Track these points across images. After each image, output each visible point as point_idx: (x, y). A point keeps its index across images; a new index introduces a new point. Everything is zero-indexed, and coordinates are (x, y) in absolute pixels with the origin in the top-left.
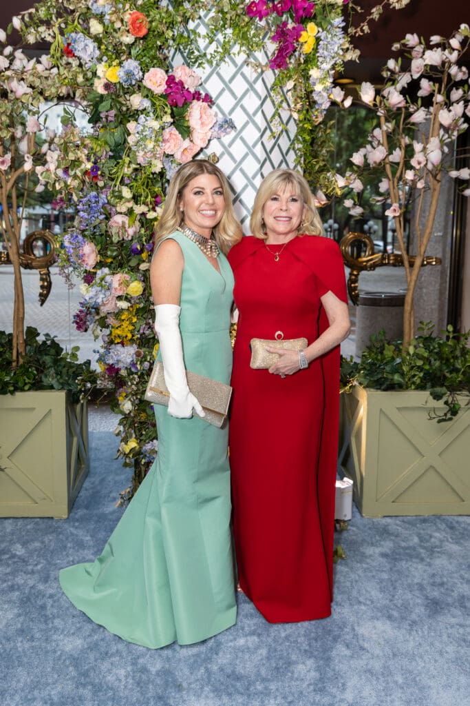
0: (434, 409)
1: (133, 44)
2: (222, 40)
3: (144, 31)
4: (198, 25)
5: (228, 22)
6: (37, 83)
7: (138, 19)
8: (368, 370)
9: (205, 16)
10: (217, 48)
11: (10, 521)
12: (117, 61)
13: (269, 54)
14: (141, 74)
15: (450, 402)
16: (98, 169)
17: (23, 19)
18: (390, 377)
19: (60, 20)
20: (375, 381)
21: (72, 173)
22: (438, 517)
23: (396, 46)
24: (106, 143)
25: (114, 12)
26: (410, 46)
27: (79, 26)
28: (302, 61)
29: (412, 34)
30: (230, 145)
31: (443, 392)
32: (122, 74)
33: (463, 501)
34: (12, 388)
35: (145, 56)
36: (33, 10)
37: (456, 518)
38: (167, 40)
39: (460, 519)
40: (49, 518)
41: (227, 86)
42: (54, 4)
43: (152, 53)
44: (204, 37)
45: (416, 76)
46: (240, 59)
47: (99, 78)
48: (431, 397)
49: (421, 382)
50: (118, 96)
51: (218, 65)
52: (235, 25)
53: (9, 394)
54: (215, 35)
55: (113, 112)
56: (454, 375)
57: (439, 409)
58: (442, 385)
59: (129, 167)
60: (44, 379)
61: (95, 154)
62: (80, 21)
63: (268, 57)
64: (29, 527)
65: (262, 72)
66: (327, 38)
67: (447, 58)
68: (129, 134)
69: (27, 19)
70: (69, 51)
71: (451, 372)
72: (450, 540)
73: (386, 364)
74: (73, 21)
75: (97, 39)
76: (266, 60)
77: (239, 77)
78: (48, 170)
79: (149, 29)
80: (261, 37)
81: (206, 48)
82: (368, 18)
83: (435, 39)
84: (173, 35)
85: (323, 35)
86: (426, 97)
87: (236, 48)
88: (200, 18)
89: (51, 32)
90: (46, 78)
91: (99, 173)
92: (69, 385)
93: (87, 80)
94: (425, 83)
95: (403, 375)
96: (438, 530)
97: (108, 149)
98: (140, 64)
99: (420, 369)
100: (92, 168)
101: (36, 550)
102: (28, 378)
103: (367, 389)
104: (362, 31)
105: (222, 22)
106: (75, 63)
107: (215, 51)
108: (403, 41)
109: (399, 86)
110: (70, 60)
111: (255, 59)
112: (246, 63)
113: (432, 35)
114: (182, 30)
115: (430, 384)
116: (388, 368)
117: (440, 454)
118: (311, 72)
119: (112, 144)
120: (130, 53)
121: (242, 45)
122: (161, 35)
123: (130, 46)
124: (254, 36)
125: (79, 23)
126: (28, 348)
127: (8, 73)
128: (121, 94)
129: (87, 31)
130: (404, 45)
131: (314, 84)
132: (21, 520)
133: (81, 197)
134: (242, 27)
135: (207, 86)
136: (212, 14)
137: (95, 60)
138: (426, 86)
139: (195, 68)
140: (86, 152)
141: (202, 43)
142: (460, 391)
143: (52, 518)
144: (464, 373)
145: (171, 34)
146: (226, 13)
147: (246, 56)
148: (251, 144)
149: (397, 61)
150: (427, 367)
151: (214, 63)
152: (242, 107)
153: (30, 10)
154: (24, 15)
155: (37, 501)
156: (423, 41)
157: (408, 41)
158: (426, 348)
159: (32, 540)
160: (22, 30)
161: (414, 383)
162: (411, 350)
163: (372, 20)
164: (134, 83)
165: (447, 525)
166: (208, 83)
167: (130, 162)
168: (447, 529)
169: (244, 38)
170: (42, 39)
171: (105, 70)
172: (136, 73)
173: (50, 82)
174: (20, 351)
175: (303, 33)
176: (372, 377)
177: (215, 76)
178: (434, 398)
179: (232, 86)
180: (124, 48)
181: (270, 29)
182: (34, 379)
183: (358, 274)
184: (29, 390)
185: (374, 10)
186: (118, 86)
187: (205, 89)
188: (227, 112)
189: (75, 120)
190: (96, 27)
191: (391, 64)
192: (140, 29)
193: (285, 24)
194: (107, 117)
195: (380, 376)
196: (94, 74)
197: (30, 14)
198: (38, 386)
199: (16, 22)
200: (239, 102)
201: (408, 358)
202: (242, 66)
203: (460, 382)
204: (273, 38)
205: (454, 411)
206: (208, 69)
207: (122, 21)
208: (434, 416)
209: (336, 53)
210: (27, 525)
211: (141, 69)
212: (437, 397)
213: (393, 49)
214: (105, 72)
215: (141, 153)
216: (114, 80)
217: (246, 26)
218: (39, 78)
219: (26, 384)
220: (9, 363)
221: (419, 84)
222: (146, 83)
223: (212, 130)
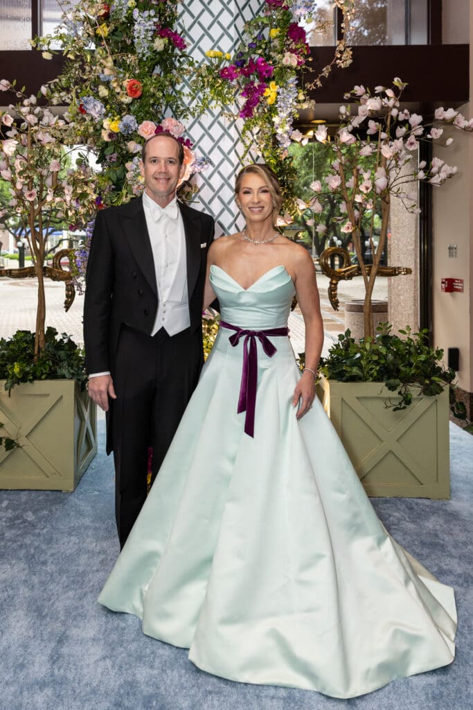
0: (390, 399)
1: (131, 103)
2: (202, 97)
3: (139, 94)
4: (183, 87)
5: (206, 84)
6: (58, 134)
7: (134, 85)
8: (332, 364)
9: (189, 79)
10: (198, 103)
11: (26, 492)
12: (119, 116)
13: (240, 107)
14: (136, 125)
15: (403, 392)
16: (101, 199)
17: (49, 87)
18: (349, 369)
19: (76, 87)
20: (337, 374)
21: (82, 202)
22: (400, 499)
23: (347, 96)
24: (110, 179)
25: (116, 81)
26: (359, 95)
27: (91, 91)
28: (266, 111)
29: (360, 86)
30: (210, 177)
31: (397, 383)
32: (121, 126)
33: (422, 484)
34: (31, 378)
35: (141, 111)
36: (57, 80)
37: (416, 500)
38: (159, 99)
39: (420, 501)
40: (58, 491)
41: (207, 132)
42: (72, 75)
43: (146, 109)
44: (187, 95)
45: (363, 118)
46: (217, 111)
47: (105, 129)
48: (387, 388)
49: (378, 374)
50: (120, 142)
51: (199, 116)
52: (212, 86)
53: (28, 382)
54: (196, 94)
55: (115, 155)
56: (407, 369)
57: (395, 399)
58: (396, 378)
59: (126, 197)
60: (58, 371)
61: (99, 188)
62: (92, 87)
63: (239, 109)
64: (40, 498)
65: (235, 120)
66: (283, 93)
67: (386, 104)
68: (127, 171)
69: (52, 87)
70: (82, 110)
71: (405, 366)
72: (408, 519)
73: (347, 358)
74: (86, 87)
75: (105, 101)
76: (238, 111)
77: (216, 125)
78: (65, 201)
79: (143, 92)
80: (233, 94)
81: (190, 103)
82: (320, 76)
83: (379, 89)
84: (164, 95)
85: (281, 91)
86: (374, 135)
87: (214, 103)
88: (184, 81)
89: (70, 96)
90: (65, 130)
91: (102, 202)
92: (78, 375)
93: (96, 130)
94: (372, 124)
95: (361, 368)
96: (398, 510)
97: (111, 183)
98: (137, 118)
99: (377, 363)
100: (97, 199)
101: (44, 517)
102: (45, 369)
103: (330, 381)
104: (315, 85)
105: (202, 84)
106: (88, 119)
107: (196, 106)
108: (352, 92)
109: (350, 127)
110: (85, 116)
111: (229, 110)
112: (221, 114)
113: (377, 86)
114: (170, 92)
115: (386, 376)
116: (348, 362)
117: (397, 441)
118: (273, 120)
119: (114, 179)
120: (129, 109)
121: (218, 100)
122: (153, 95)
123: (128, 105)
124: (227, 94)
125: (91, 89)
126: (47, 344)
127: (36, 128)
128: (122, 141)
129: (96, 95)
130: (354, 95)
131: (277, 128)
132: (35, 492)
133: (89, 222)
134: (217, 87)
135: (191, 132)
136: (194, 78)
137: (102, 116)
138: (373, 126)
139: (181, 120)
140: (93, 186)
141: (186, 100)
142: (413, 382)
143: (61, 491)
144: (417, 367)
145: (161, 95)
146: (205, 77)
147: (220, 109)
148: (226, 176)
149: (347, 107)
150: (383, 361)
151: (196, 114)
152: (219, 148)
153: (55, 81)
154: (50, 85)
155: (49, 474)
156: (368, 90)
157: (356, 91)
158: (385, 345)
159: (42, 509)
160: (48, 96)
161: (372, 375)
162: (368, 346)
163: (323, 77)
164: (130, 132)
165: (407, 506)
166: (192, 130)
167: (127, 193)
168: (407, 509)
169: (219, 94)
170: (63, 101)
171: (109, 123)
172: (132, 125)
173: (68, 133)
174: (40, 346)
175: (267, 90)
176: (335, 370)
177: (197, 125)
178: (389, 389)
179: (211, 132)
180: (124, 106)
181: (240, 87)
182: (50, 369)
183: (337, 283)
184: (46, 379)
185: (324, 69)
186: (119, 135)
187: (189, 135)
188: (207, 152)
189: (88, 161)
190: (103, 91)
191: (343, 109)
192: (135, 92)
193: (252, 83)
194: (110, 159)
195: (340, 369)
196: (102, 127)
197: (54, 83)
198: (53, 375)
199: (44, 90)
200: (216, 144)
201: (365, 353)
202: (218, 117)
203: (413, 375)
204: (242, 94)
205: (407, 401)
206: (191, 119)
207: (121, 87)
208: (389, 404)
209: (291, 104)
210: (39, 496)
211: (137, 122)
212: (392, 388)
213: (345, 98)
214: (109, 125)
215: (136, 186)
216: (116, 130)
217: (219, 86)
218: (60, 130)
219: (42, 374)
220: (31, 356)
221: (367, 124)
222: (140, 132)
223: (193, 167)
